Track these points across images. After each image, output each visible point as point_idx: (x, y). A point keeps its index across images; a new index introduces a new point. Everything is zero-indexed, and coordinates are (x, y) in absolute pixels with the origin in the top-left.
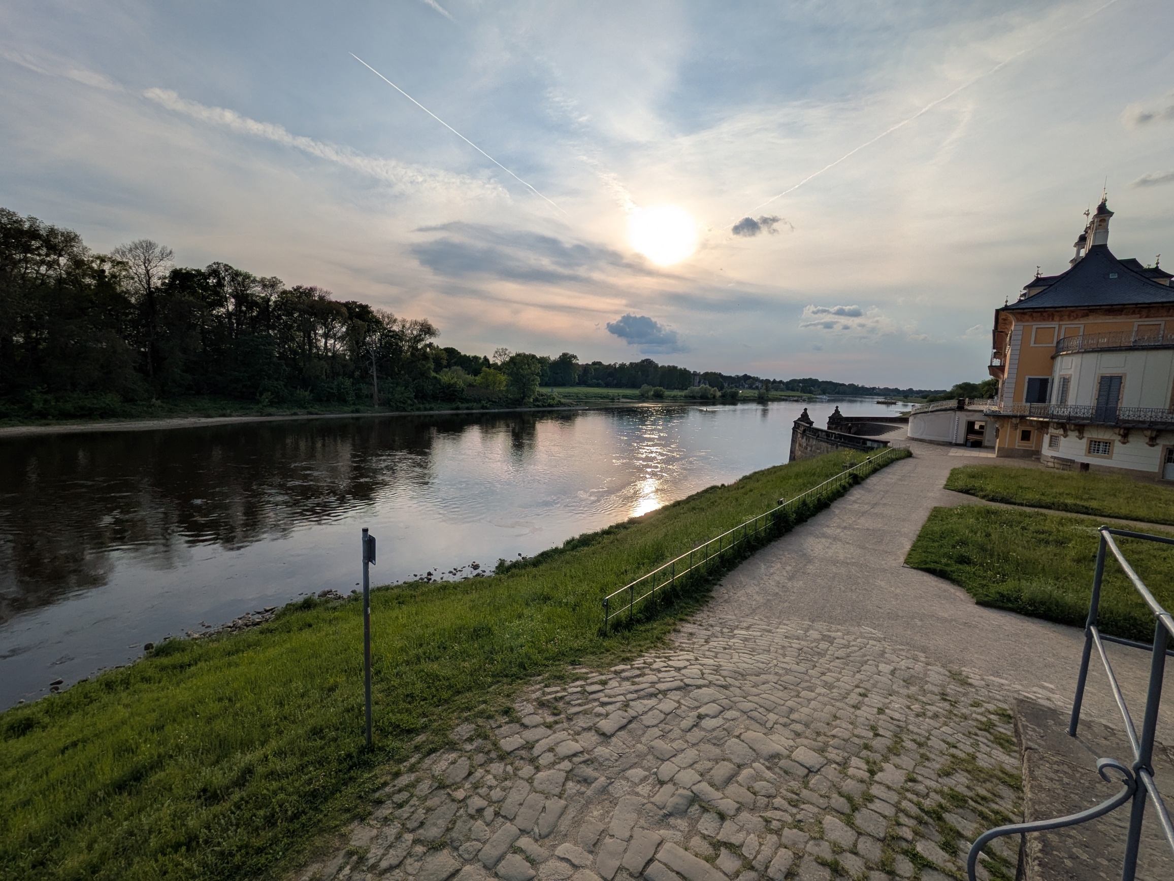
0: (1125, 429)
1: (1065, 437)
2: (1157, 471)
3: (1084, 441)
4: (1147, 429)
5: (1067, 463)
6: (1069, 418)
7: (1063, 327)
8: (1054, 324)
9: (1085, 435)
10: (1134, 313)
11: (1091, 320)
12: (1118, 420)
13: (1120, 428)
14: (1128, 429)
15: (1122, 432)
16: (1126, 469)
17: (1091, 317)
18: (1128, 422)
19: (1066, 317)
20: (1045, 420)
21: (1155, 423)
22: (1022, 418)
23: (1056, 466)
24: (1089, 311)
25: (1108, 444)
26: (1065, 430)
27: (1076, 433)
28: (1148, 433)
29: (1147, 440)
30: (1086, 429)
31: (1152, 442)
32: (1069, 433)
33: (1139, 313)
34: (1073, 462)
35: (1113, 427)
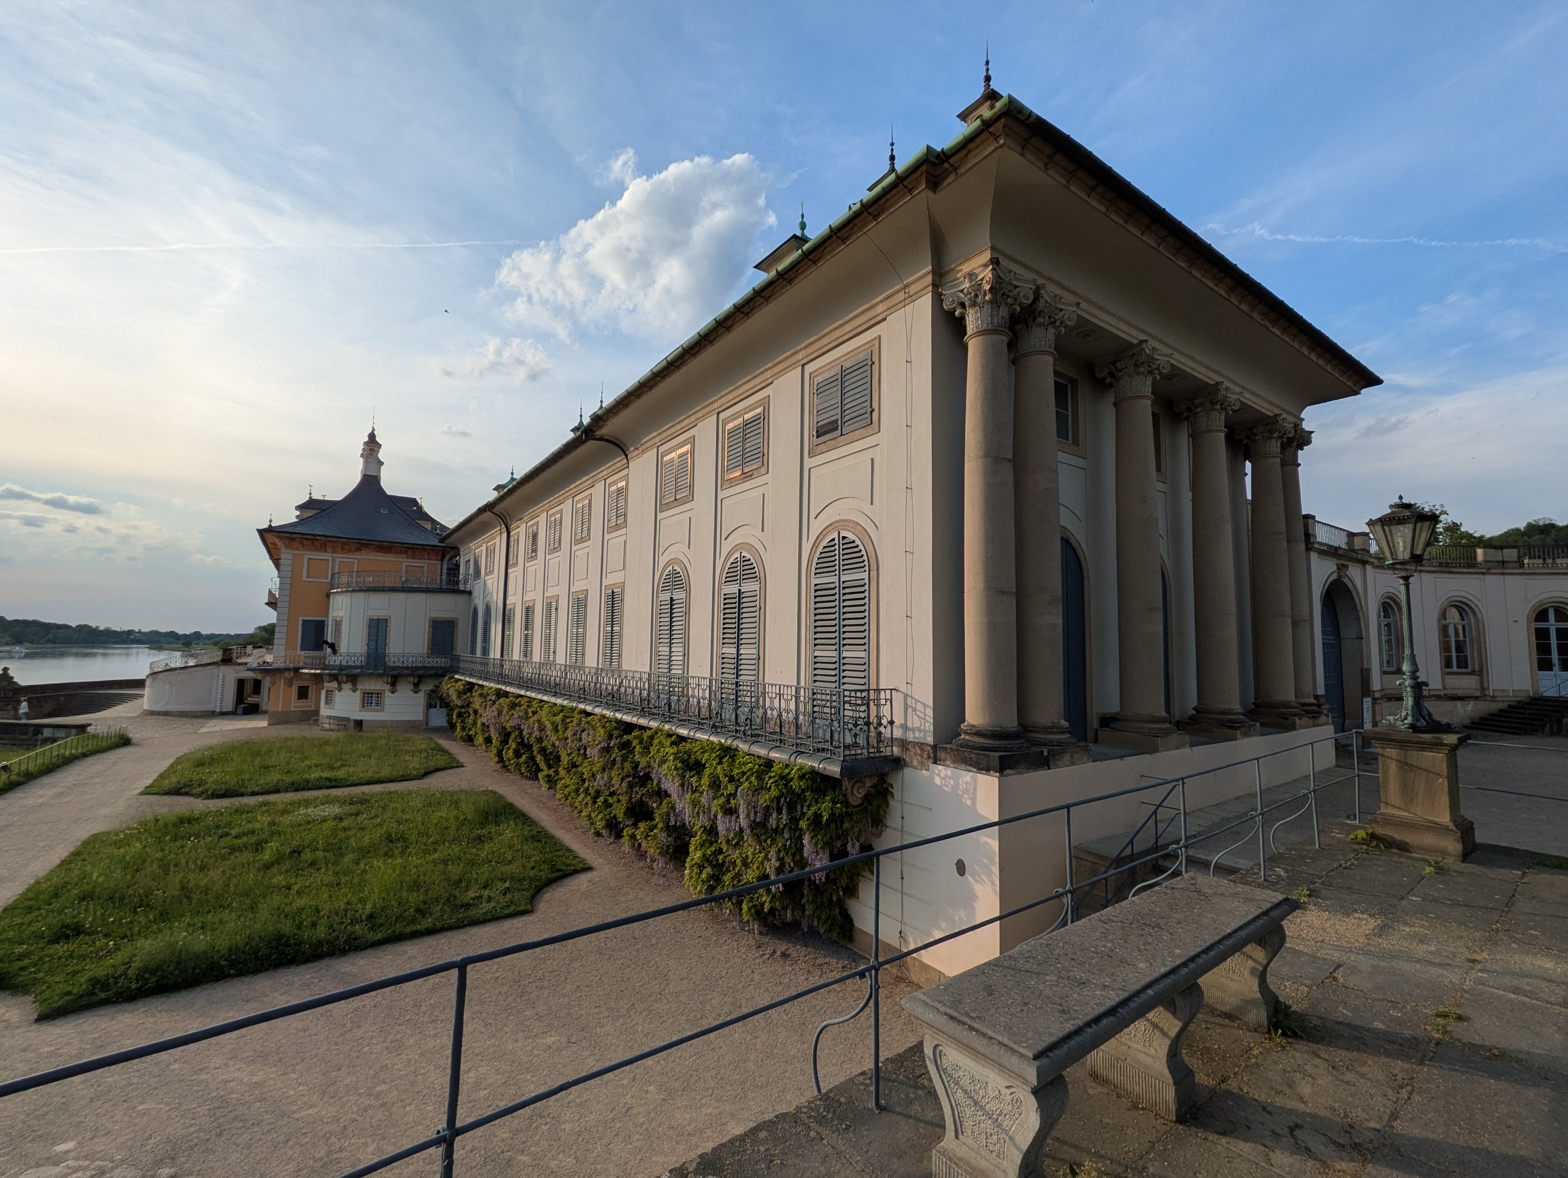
0: (393, 676)
1: (340, 691)
2: (421, 718)
3: (358, 693)
4: (410, 675)
5: (342, 722)
6: (341, 668)
7: (338, 560)
8: (327, 556)
9: (360, 686)
10: (401, 552)
11: (365, 556)
12: (386, 667)
13: (388, 676)
14: (395, 677)
15: (389, 680)
16: (397, 721)
17: (363, 552)
18: (394, 668)
19: (339, 549)
20: (318, 671)
21: (417, 668)
22: (296, 670)
23: (332, 727)
24: (361, 545)
25: (379, 694)
26: (339, 683)
27: (349, 685)
28: (411, 679)
29: (412, 687)
30: (360, 679)
31: (416, 688)
32: (344, 686)
33: (406, 553)
34: (348, 720)
35: (381, 675)
